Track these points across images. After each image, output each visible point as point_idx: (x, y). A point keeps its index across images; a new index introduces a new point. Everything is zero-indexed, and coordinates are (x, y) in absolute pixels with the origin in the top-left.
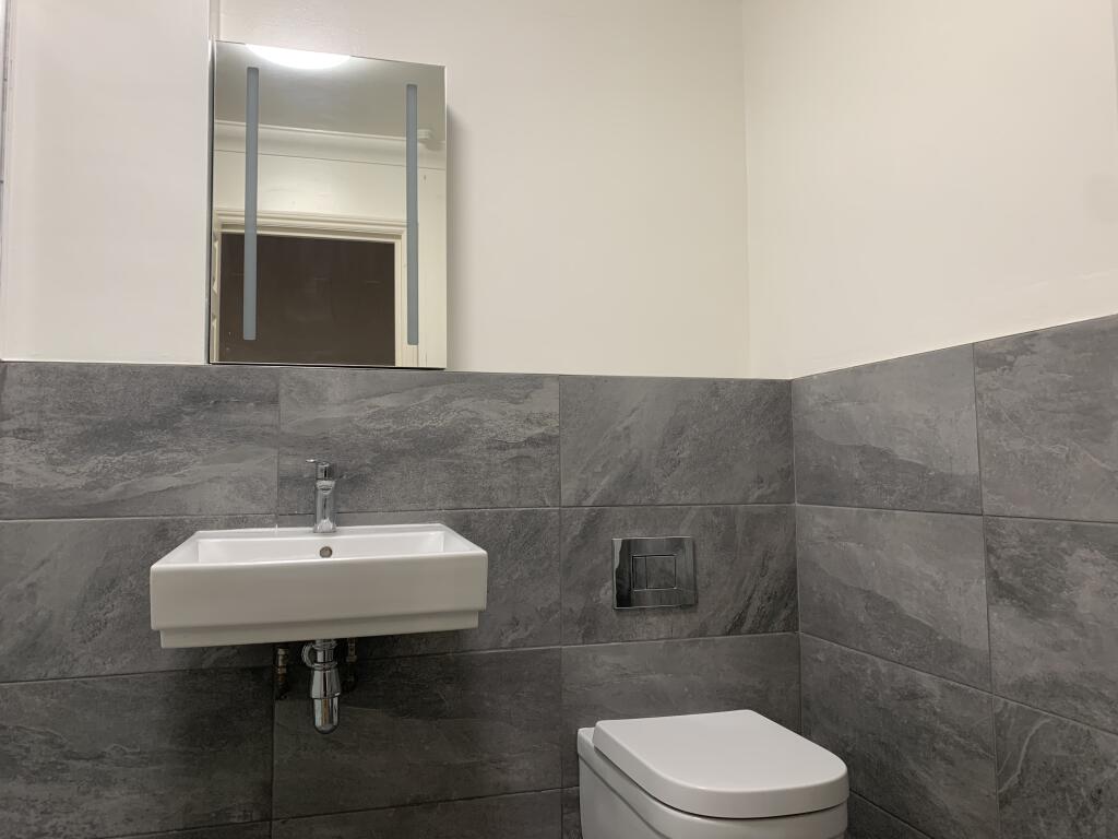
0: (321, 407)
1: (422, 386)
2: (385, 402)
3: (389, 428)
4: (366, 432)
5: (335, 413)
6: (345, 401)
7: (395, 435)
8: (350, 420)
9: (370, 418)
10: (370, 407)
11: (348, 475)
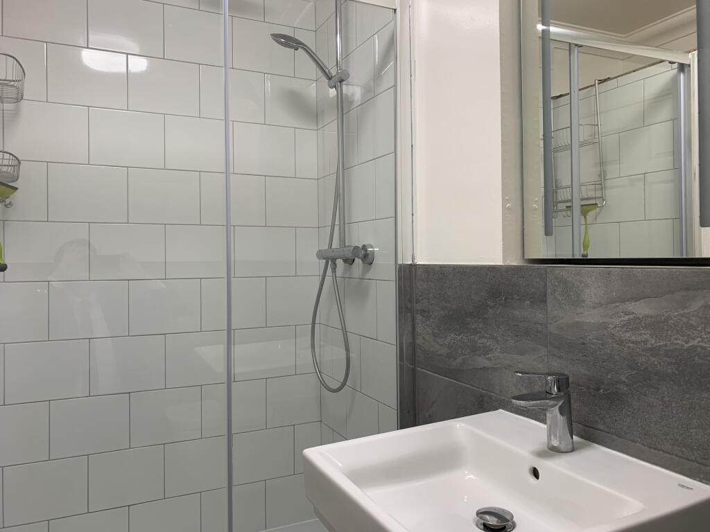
0: (579, 310)
1: (687, 289)
2: (641, 309)
3: (646, 342)
4: (621, 342)
5: (591, 316)
6: (601, 304)
7: (654, 351)
8: (604, 326)
9: (626, 326)
10: (626, 314)
11: (604, 390)
